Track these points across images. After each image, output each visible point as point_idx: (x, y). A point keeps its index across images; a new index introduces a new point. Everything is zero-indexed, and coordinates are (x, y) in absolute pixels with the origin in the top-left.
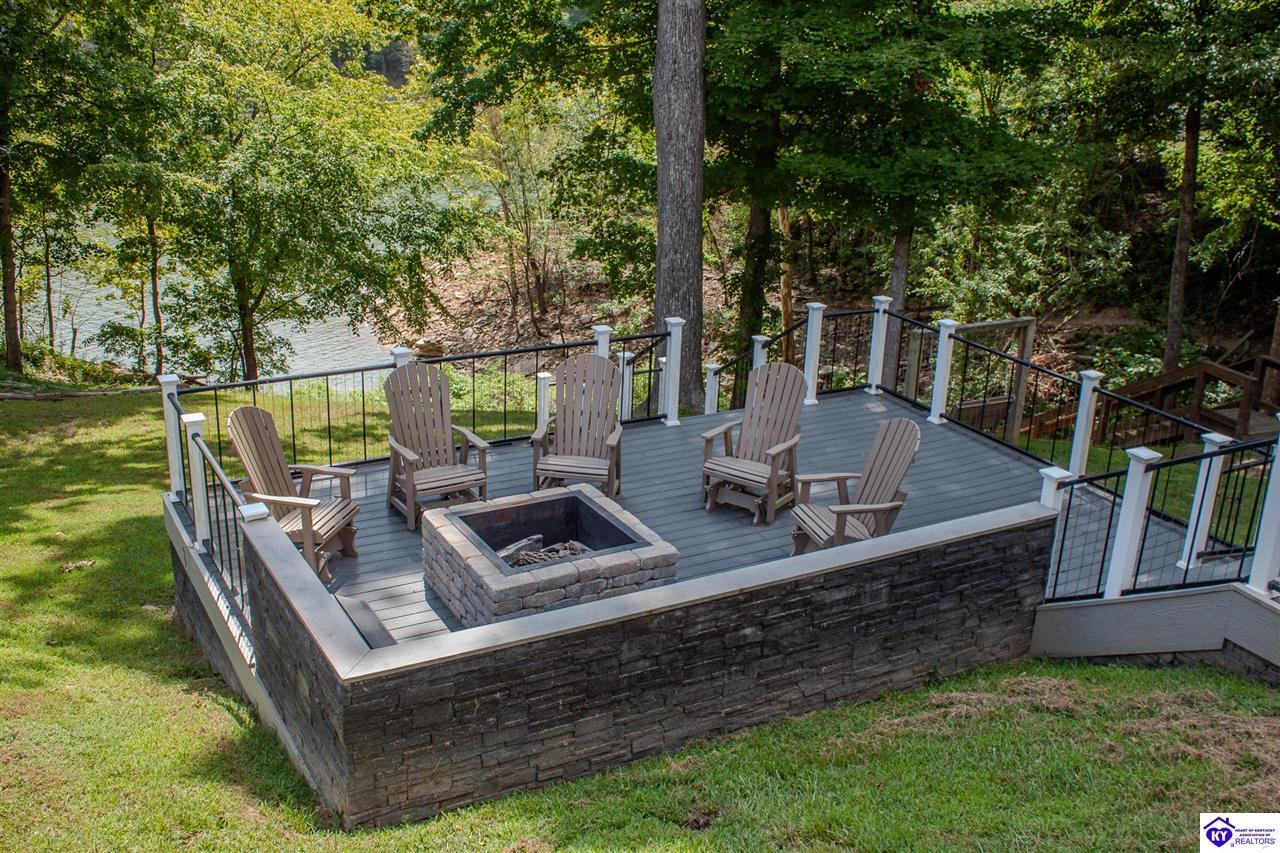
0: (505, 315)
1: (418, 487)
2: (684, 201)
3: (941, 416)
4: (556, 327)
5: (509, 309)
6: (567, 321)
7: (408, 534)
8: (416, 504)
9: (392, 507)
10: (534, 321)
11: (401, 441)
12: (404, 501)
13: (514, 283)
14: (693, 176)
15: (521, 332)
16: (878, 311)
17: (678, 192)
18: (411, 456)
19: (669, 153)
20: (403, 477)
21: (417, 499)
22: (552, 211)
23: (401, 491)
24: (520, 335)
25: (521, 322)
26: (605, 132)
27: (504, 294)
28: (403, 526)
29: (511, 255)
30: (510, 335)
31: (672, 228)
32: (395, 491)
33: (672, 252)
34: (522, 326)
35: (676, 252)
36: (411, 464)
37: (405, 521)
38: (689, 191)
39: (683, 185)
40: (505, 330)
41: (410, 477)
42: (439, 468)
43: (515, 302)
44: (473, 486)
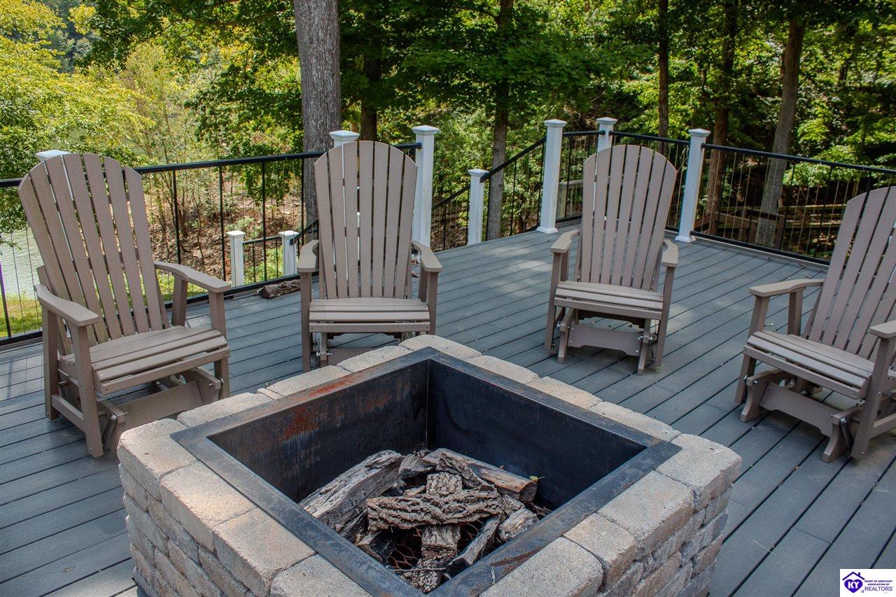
0: (158, 240)
1: (102, 375)
2: (326, 97)
3: (692, 233)
4: (196, 245)
5: (160, 236)
6: (203, 241)
7: (90, 466)
8: (100, 406)
9: (55, 414)
10: (179, 243)
11: (60, 287)
12: (76, 402)
13: (163, 217)
14: (333, 75)
15: (171, 250)
16: (603, 133)
17: (320, 89)
18: (80, 314)
19: (312, 55)
20: (70, 358)
21: (102, 397)
22: (197, 135)
23: (69, 383)
24: (170, 253)
25: (170, 244)
26: (239, 69)
27: (158, 226)
28: (79, 450)
29: (159, 197)
30: (163, 253)
31: (316, 121)
32: (59, 383)
33: (318, 142)
34: (171, 246)
35: (321, 141)
36: (82, 329)
37: (82, 439)
38: (330, 88)
39: (325, 83)
40: (158, 250)
41: (84, 356)
42: (137, 336)
43: (164, 230)
44: (204, 361)
